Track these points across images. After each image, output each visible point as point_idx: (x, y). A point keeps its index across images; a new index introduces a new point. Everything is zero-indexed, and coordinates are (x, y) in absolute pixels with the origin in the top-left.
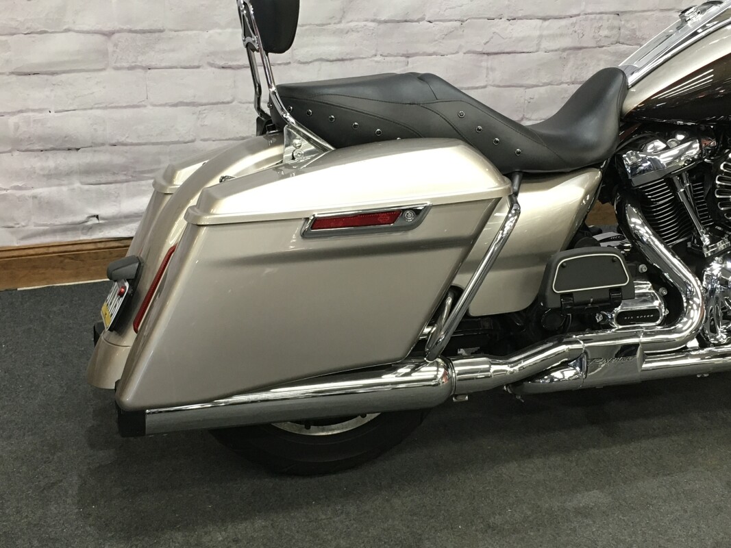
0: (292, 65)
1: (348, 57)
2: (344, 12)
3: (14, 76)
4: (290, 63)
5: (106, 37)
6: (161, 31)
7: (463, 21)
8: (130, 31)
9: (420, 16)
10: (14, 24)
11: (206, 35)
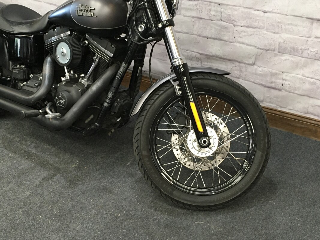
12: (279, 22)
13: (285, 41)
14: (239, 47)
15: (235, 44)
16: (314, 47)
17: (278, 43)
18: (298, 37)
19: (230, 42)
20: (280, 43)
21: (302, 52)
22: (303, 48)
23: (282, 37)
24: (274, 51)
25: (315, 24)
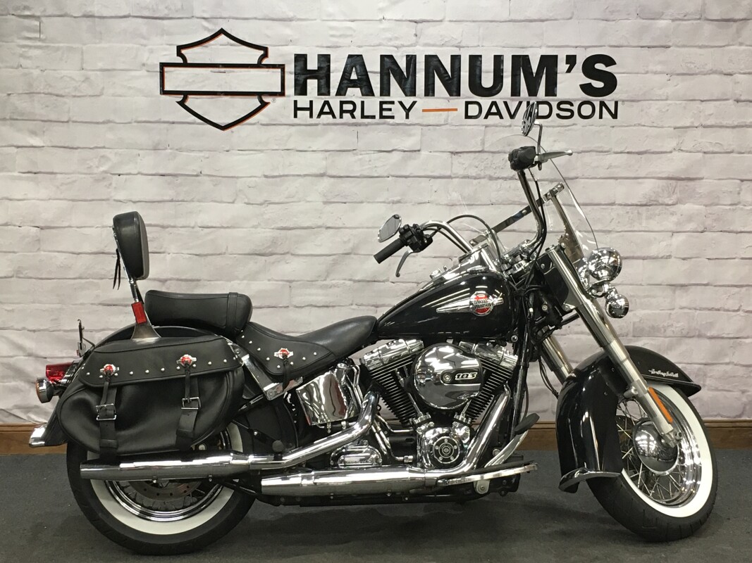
0: (291, 308)
1: (331, 304)
2: (328, 274)
3: (101, 307)
4: (288, 307)
5: (161, 283)
6: (198, 280)
7: (418, 283)
8: (178, 280)
9: (384, 279)
10: (103, 272)
11: (229, 284)
12: (631, 296)
13: (640, 320)
14: (577, 339)
15: (571, 336)
16: (678, 322)
17: (632, 324)
18: (657, 312)
19: (562, 335)
20: (634, 323)
21: (665, 331)
22: (666, 324)
23: (637, 314)
24: (627, 335)
25: (678, 292)
